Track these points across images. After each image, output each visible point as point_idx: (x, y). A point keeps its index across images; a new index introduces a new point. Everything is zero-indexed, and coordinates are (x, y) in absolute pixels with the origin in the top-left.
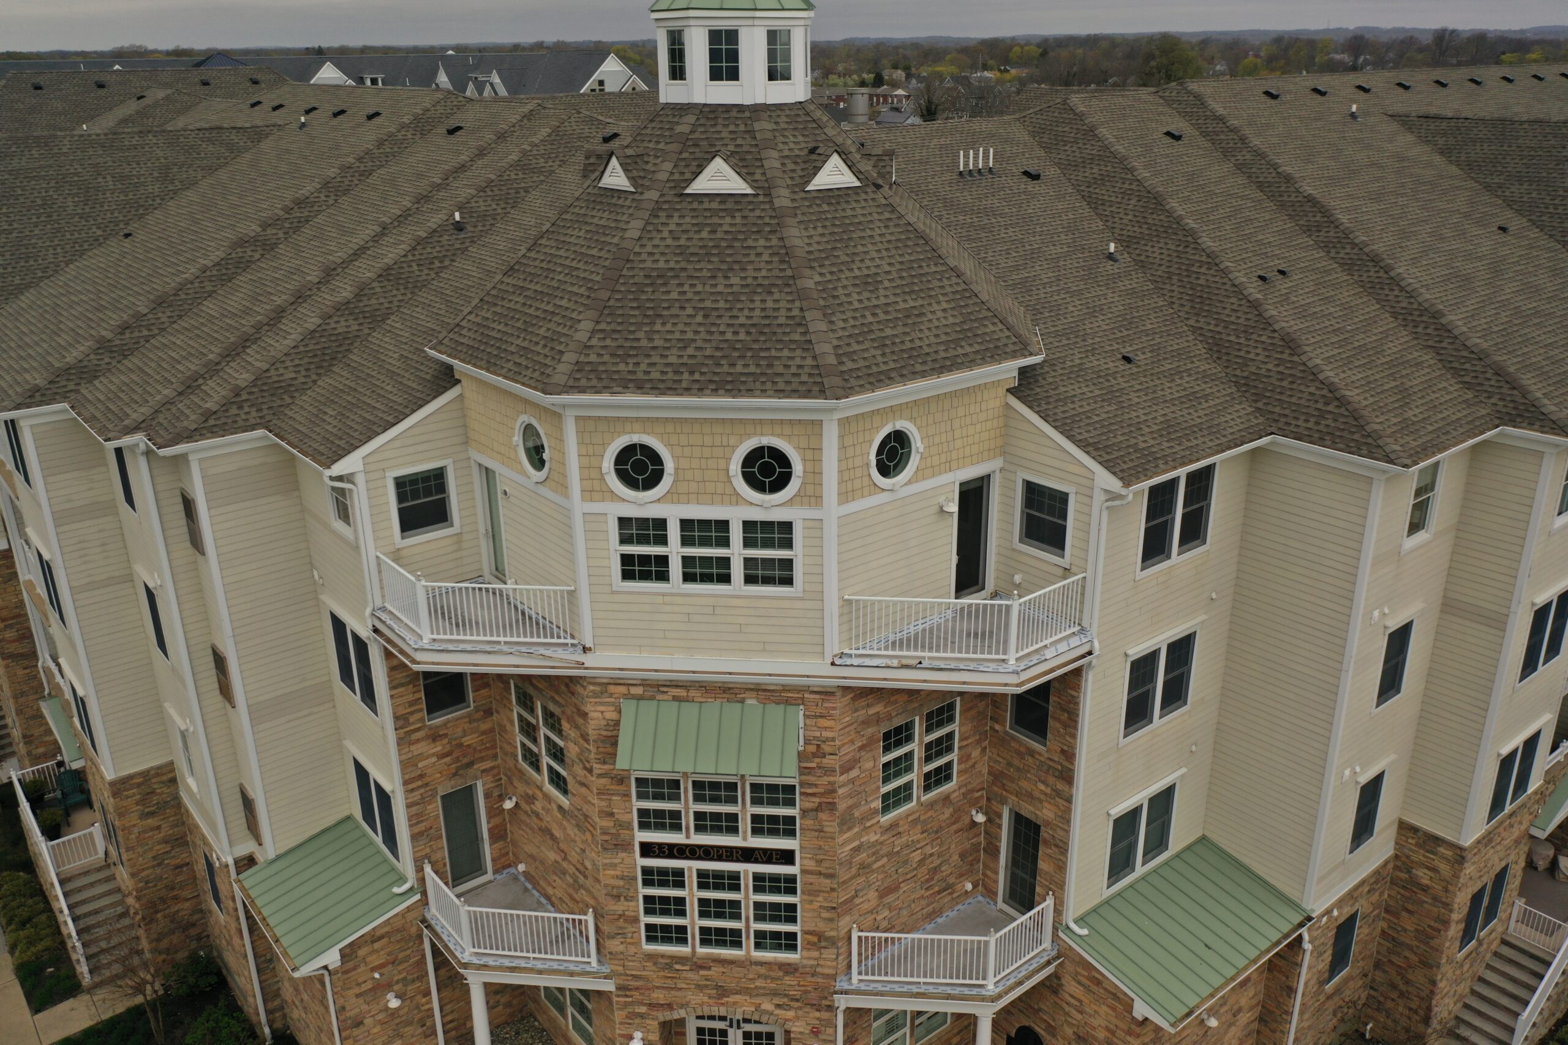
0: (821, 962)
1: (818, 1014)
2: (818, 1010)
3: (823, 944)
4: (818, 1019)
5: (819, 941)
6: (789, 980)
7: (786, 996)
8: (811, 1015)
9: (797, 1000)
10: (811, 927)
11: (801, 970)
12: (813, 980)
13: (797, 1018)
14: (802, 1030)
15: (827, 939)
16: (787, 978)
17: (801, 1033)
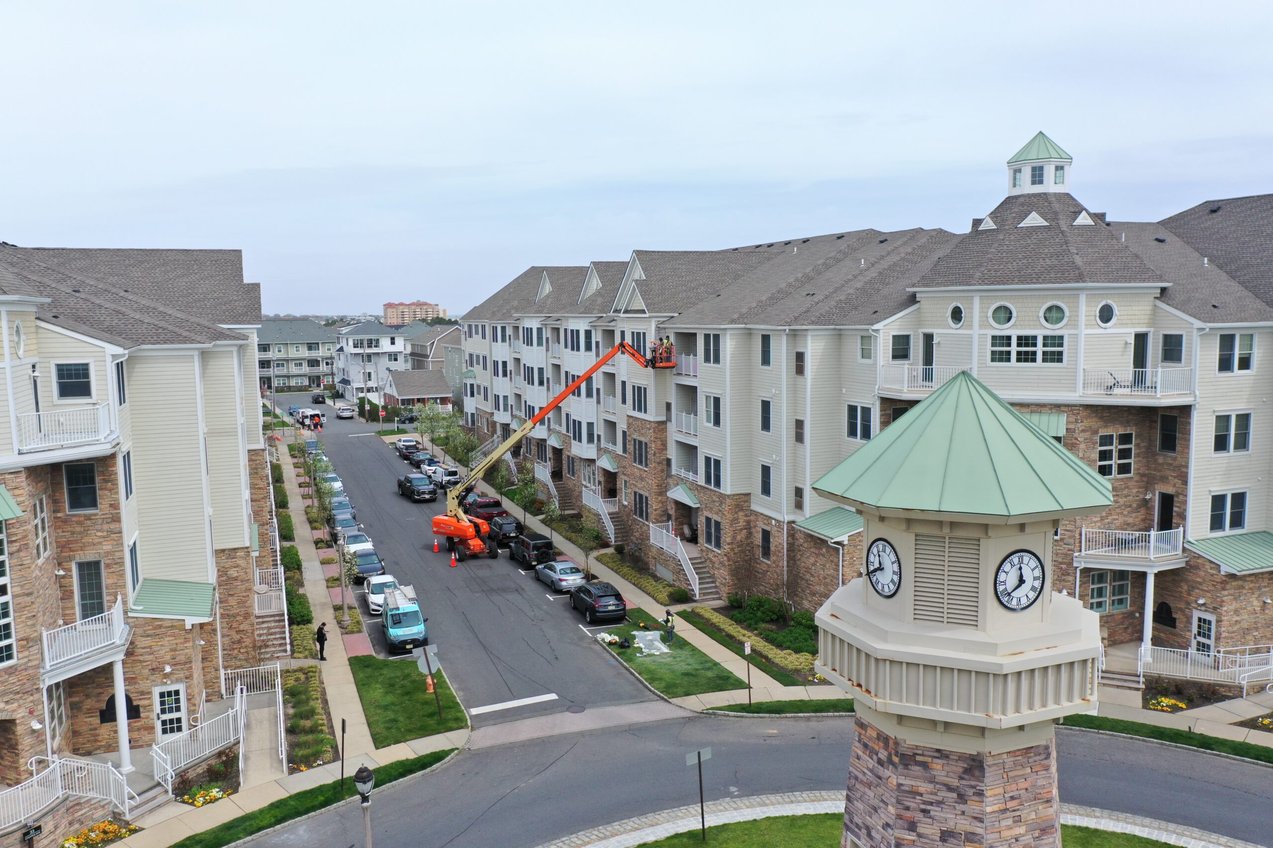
0: (31, 658)
1: (31, 698)
2: (32, 695)
3: (30, 644)
4: (31, 702)
5: (28, 643)
6: (13, 679)
7: (11, 692)
8: (28, 700)
9: (18, 693)
10: (20, 636)
11: (19, 669)
12: (26, 673)
13: (20, 706)
14: (22, 715)
15: (32, 640)
16: (11, 679)
17: (23, 717)
